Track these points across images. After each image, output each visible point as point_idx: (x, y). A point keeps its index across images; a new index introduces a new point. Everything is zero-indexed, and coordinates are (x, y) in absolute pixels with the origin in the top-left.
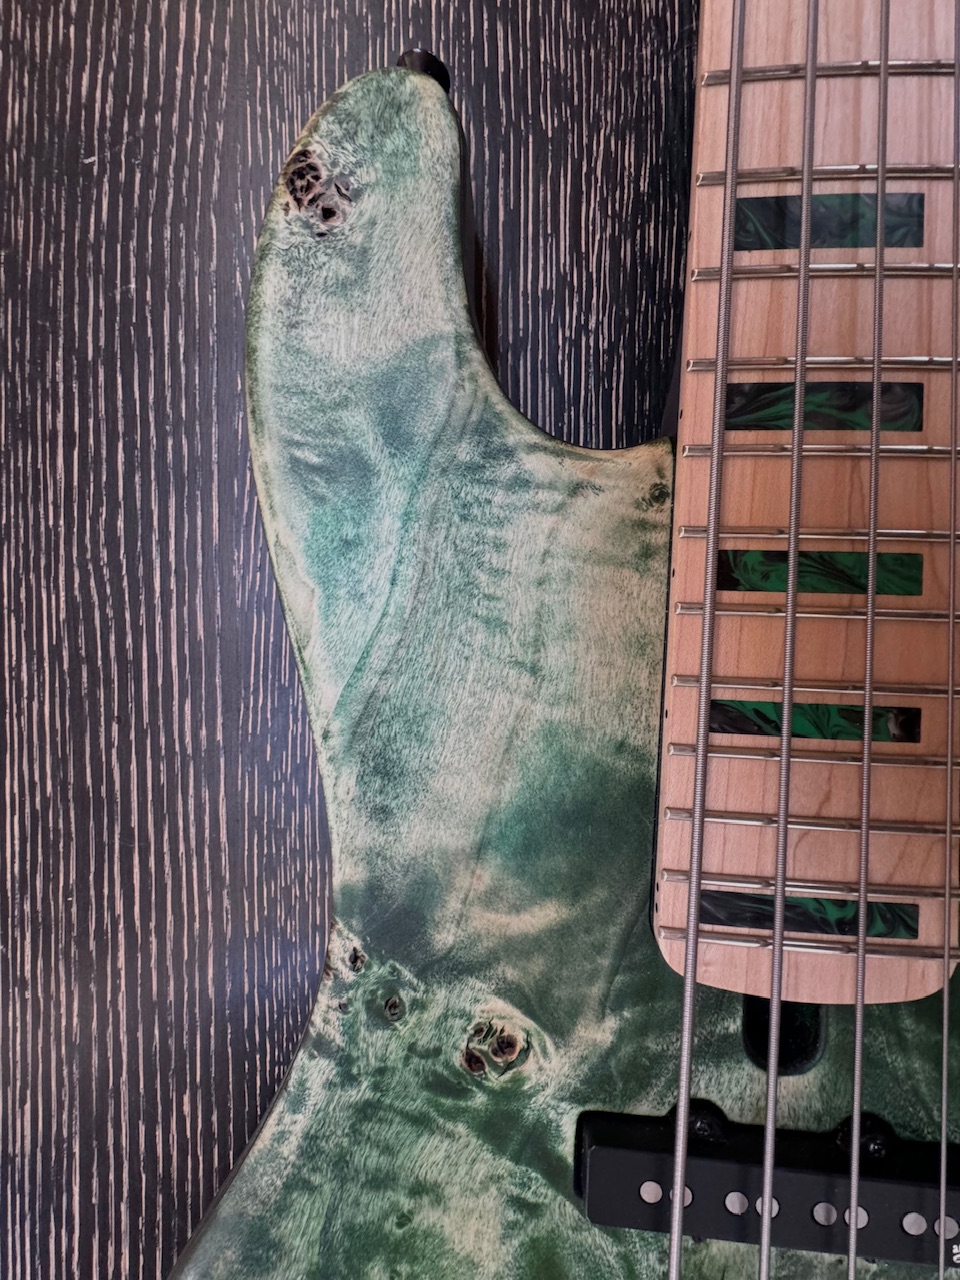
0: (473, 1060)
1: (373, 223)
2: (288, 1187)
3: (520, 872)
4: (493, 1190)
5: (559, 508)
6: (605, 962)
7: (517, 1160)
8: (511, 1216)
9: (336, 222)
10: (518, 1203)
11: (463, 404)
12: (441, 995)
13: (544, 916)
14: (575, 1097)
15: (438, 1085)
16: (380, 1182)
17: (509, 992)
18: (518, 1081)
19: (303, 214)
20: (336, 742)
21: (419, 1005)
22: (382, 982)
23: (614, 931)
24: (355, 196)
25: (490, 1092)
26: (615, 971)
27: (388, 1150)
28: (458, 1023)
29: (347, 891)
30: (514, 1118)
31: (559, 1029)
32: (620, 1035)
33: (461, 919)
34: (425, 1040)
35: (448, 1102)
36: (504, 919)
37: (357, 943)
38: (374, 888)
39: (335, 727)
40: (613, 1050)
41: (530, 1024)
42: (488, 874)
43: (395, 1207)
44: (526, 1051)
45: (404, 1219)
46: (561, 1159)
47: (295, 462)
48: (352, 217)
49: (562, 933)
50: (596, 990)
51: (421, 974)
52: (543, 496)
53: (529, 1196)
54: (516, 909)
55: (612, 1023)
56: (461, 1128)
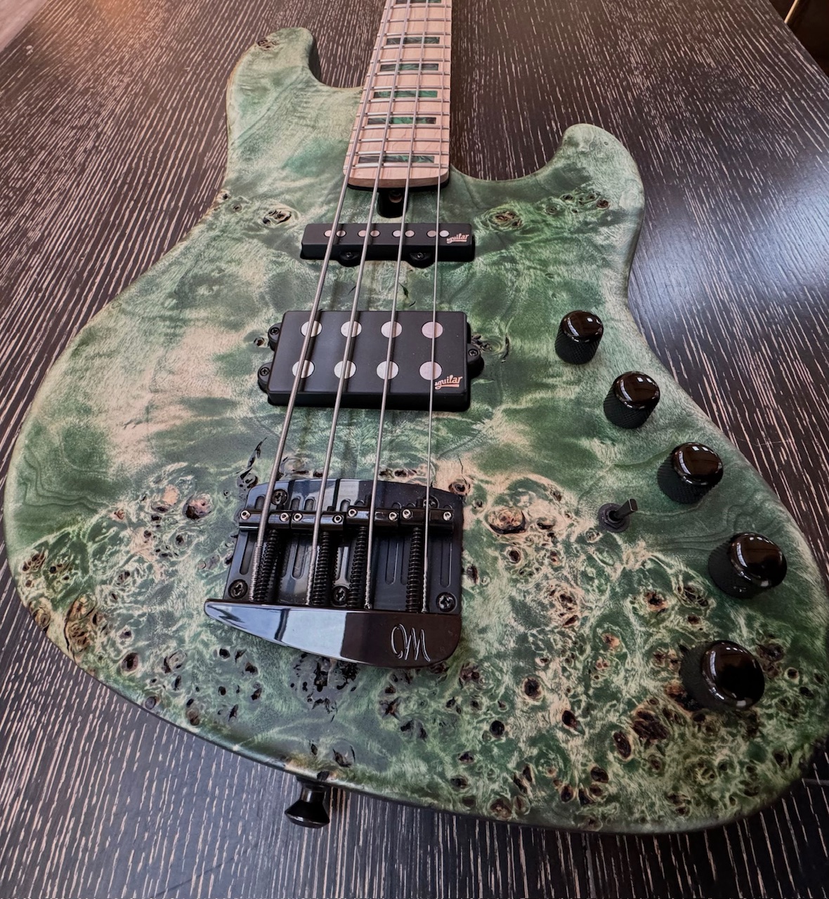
0: (266, 221)
1: (282, 49)
3: (297, 171)
4: (265, 259)
5: (329, 96)
6: (326, 192)
7: (277, 249)
8: (271, 267)
9: (270, 49)
10: (274, 262)
11: (301, 78)
12: (258, 204)
13: (304, 182)
15: (249, 229)
17: (286, 202)
18: (284, 226)
19: (260, 47)
21: (248, 207)
22: (235, 202)
23: (330, 185)
24: (277, 45)
25: (271, 230)
26: (329, 194)
27: (221, 250)
30: (279, 237)
31: (303, 211)
32: (328, 211)
33: (271, 184)
34: (247, 217)
35: (252, 233)
36: (288, 184)
37: (227, 192)
39: (237, 141)
40: (324, 215)
41: (292, 210)
42: (285, 173)
44: (287, 218)
45: (221, 271)
46: (297, 247)
47: (242, 89)
48: (275, 48)
50: (321, 199)
51: (251, 199)
52: (323, 94)
53: (280, 260)
54: (294, 181)
55: (325, 208)
56: (255, 241)
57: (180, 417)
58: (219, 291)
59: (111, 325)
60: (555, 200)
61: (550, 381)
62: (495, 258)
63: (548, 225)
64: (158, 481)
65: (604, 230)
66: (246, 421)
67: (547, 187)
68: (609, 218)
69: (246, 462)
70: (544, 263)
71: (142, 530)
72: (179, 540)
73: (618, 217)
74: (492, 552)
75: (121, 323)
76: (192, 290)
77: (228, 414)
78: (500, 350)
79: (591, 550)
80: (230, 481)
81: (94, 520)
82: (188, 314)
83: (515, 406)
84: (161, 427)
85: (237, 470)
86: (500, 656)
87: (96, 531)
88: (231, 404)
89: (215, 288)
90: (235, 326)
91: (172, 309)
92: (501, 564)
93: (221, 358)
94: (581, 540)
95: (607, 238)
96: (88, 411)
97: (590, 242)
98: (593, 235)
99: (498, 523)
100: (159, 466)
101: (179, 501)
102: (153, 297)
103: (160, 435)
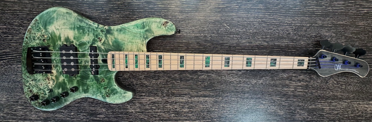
0: (99, 38)
1: (163, 29)
2: (87, 23)
3: (114, 41)
4: (90, 40)
5: (141, 44)
6: (108, 48)
7: (92, 42)
8: (88, 41)
9: (163, 25)
10: (89, 42)
11: (149, 36)
12: (104, 35)
13: (111, 43)
14: (98, 46)
15: (97, 35)
16: (88, 31)
17: (105, 41)
18: (98, 42)
19: (164, 23)
20: (122, 27)
21: (103, 34)
22: (104, 31)
23: (110, 48)
24: (165, 27)
25: (97, 40)
27: (91, 32)
28: (102, 37)
29: (111, 28)
30: (95, 41)
31: (102, 45)
32: (103, 49)
33: (110, 37)
34: (100, 34)
35: (96, 36)
36: (110, 40)
37: (107, 29)
38: (111, 30)
39: (123, 26)
40: (101, 49)
41: (103, 42)
42: (114, 39)
43: (87, 32)
45: (86, 33)
46: (93, 45)
47: (144, 23)
48: (163, 27)
49: (110, 45)
50: (106, 47)
52: (142, 42)
56: (94, 37)
57: (57, 34)
58: (82, 34)
59: (72, 17)
60: (108, 89)
61: (70, 85)
62: (93, 78)
63: (101, 87)
64: (47, 34)
65: (101, 96)
66: (58, 44)
67: (111, 88)
68: (104, 97)
69: (52, 45)
70: (92, 86)
71: (41, 34)
72: (40, 39)
73: (105, 98)
74: (45, 77)
75: (73, 19)
76: (81, 29)
77: (59, 41)
78: (74, 79)
79: (47, 88)
80: (49, 44)
81: (41, 27)
82: (76, 30)
83: (65, 80)
84: (55, 32)
85: (51, 44)
86: (34, 78)
87: (40, 28)
88: (60, 42)
89: (82, 33)
90: (74, 38)
91: (77, 27)
92: (44, 78)
93: (68, 37)
94: (48, 87)
95: (99, 96)
96: (57, 19)
97: (98, 93)
98: (100, 94)
99: (49, 78)
100: (50, 34)
101: (45, 38)
102: (79, 22)
103: (54, 32)
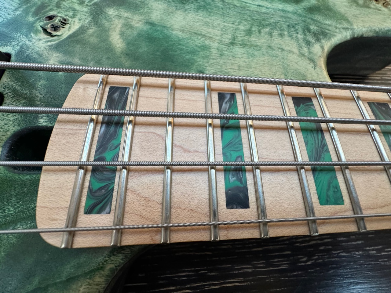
24: (385, 6)
28: (71, 14)
44: (50, 34)
